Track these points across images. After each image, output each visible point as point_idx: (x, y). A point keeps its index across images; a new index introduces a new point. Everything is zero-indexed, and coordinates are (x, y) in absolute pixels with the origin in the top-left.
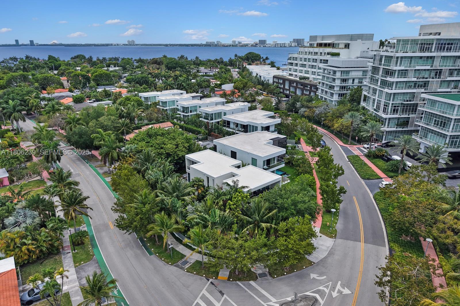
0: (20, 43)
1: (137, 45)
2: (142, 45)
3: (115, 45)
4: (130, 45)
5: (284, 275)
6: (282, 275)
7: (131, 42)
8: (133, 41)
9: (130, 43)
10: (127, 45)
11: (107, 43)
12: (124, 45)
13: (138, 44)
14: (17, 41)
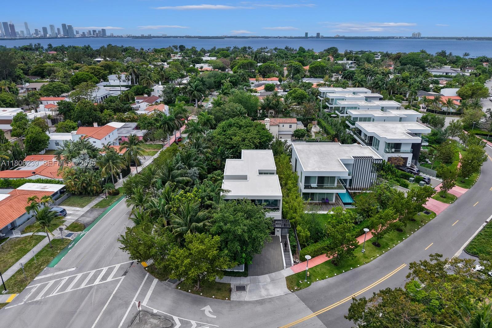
0: (309, 36)
1: (422, 38)
2: (428, 38)
3: (397, 38)
4: (415, 38)
5: (188, 291)
6: (185, 291)
7: (417, 34)
8: (419, 34)
9: (415, 36)
10: (410, 38)
11: (388, 36)
12: (407, 38)
13: (425, 37)
14: (307, 34)
